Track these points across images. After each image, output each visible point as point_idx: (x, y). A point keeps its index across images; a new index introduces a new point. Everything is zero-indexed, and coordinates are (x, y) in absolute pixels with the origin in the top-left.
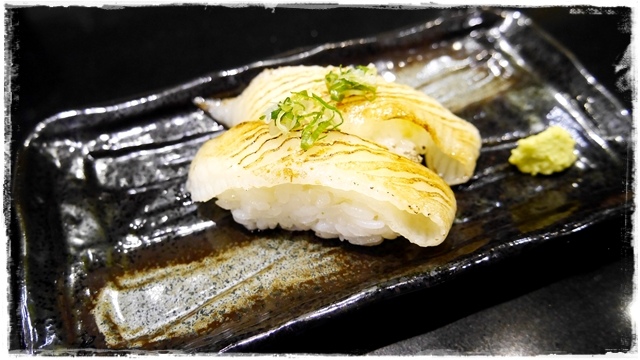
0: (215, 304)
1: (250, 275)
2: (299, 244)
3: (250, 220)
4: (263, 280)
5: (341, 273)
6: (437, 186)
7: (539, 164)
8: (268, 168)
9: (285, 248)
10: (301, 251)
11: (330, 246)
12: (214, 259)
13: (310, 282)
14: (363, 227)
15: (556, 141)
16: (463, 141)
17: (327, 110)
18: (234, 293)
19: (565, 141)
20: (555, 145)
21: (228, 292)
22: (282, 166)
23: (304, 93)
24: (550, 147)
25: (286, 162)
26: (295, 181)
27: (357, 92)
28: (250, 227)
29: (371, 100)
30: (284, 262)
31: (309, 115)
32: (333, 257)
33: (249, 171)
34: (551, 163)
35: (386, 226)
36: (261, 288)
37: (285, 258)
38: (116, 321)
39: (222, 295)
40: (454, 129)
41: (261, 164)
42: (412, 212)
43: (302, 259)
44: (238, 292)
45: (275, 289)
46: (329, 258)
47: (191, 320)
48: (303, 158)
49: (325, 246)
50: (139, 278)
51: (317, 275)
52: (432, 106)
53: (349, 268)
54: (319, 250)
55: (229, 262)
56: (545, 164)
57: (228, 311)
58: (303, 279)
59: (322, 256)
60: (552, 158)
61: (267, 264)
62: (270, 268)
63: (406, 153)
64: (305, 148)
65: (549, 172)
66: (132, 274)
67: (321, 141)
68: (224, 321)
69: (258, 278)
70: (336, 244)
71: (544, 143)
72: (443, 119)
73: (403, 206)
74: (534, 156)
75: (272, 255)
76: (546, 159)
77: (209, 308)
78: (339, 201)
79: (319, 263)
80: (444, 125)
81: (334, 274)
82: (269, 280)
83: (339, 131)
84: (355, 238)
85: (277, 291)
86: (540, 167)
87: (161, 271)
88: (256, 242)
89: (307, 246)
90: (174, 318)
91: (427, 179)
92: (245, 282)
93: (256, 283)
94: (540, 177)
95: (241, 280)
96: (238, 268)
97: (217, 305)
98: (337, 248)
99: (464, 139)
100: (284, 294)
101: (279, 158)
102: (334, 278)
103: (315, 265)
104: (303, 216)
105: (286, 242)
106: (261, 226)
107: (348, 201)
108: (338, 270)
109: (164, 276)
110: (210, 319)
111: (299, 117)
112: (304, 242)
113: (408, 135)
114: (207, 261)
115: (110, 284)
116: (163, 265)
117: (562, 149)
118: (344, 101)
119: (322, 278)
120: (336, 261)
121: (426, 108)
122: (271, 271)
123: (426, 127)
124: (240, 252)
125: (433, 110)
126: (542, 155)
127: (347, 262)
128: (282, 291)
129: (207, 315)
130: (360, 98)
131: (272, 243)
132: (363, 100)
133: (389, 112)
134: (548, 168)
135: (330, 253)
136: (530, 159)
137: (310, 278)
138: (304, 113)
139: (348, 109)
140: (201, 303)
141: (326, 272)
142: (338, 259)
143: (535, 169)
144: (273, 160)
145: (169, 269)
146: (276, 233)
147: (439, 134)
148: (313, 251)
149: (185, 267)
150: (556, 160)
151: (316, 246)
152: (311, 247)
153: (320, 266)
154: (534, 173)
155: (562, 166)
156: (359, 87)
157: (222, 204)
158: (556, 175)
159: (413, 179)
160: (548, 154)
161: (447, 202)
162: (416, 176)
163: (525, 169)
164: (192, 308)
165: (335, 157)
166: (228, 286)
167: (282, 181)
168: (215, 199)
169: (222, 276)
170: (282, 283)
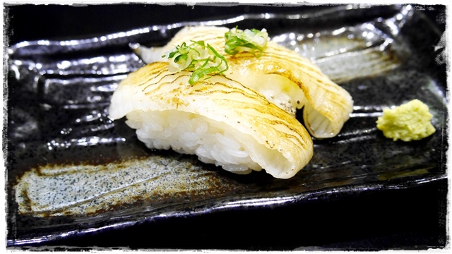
0: (106, 197)
1: (140, 181)
2: (184, 164)
3: (149, 139)
4: (148, 186)
5: (209, 190)
6: (295, 131)
7: (400, 131)
8: (162, 96)
9: (173, 166)
10: (184, 170)
11: (208, 170)
12: (116, 166)
13: (183, 193)
14: (232, 155)
15: (415, 113)
16: (335, 103)
17: (217, 58)
18: (123, 192)
19: (422, 114)
20: (414, 116)
21: (119, 191)
22: (173, 95)
23: (202, 43)
24: (409, 117)
25: (176, 93)
26: (181, 108)
27: (247, 49)
28: (149, 146)
29: (258, 57)
30: (168, 176)
31: (201, 60)
32: (208, 178)
33: (148, 96)
34: (410, 132)
35: (249, 157)
36: (145, 192)
37: (170, 173)
38: (30, 197)
39: (114, 192)
40: (327, 91)
41: (157, 93)
42: (268, 146)
43: (183, 175)
44: (126, 192)
45: (155, 194)
46: (204, 179)
47: (85, 205)
48: (189, 91)
49: (204, 169)
50: (57, 170)
51: (191, 189)
52: (312, 70)
53: (217, 188)
54: (198, 171)
55: (127, 170)
56: (405, 132)
57: (114, 203)
58: (179, 190)
59: (199, 176)
60: (410, 127)
61: (155, 176)
62: (156, 178)
63: (282, 104)
64: (192, 84)
65: (407, 139)
66: (52, 166)
67: (206, 81)
68: (109, 210)
69: (145, 184)
70: (212, 169)
71: (404, 113)
72: (320, 81)
73: (262, 141)
74: (395, 123)
75: (161, 169)
76: (405, 128)
77: (101, 199)
78: (215, 131)
79: (195, 180)
80: (319, 86)
81: (204, 191)
82: (153, 187)
83: (224, 76)
84: (226, 165)
85: (156, 196)
86: (400, 133)
87: (74, 168)
88: (152, 158)
89: (190, 167)
90: (73, 203)
91: (288, 124)
92: (134, 185)
93: (142, 188)
94: (400, 143)
95: (132, 184)
96: (133, 174)
97: (108, 199)
98: (213, 172)
99: (335, 101)
100: (161, 198)
101: (172, 90)
102: (203, 193)
103: (192, 181)
104: (187, 141)
105: (174, 162)
106: (157, 145)
107: (222, 132)
108: (208, 188)
109: (75, 172)
110: (99, 207)
111: (194, 60)
112: (188, 164)
113: (286, 90)
114: (110, 166)
115: (33, 170)
116: (77, 164)
117: (420, 121)
118: (237, 55)
119: (194, 192)
120: (209, 181)
121: (305, 70)
122: (157, 181)
123: (300, 85)
124: (137, 163)
125: (311, 73)
126: (402, 123)
127: (217, 183)
128: (159, 196)
129: (98, 204)
130: (250, 55)
131: (163, 160)
132: (252, 57)
133: (270, 68)
134: (406, 136)
135: (206, 175)
136: (392, 126)
137: (185, 190)
138: (198, 58)
139: (239, 61)
140: (97, 195)
141: (199, 188)
142: (211, 180)
143: (396, 136)
144: (166, 90)
145: (80, 167)
146: (168, 154)
147: (311, 92)
148: (194, 171)
149: (93, 168)
150: (414, 129)
151: (197, 168)
152: (193, 168)
153: (196, 183)
154: (395, 139)
155: (419, 135)
156: (249, 45)
157: (130, 123)
158: (413, 143)
159: (276, 122)
160: (407, 123)
161: (302, 144)
162: (279, 120)
163: (388, 134)
164: (89, 198)
165: (214, 94)
166: (121, 186)
167: (171, 107)
168: (125, 118)
169: (119, 179)
170: (162, 190)
